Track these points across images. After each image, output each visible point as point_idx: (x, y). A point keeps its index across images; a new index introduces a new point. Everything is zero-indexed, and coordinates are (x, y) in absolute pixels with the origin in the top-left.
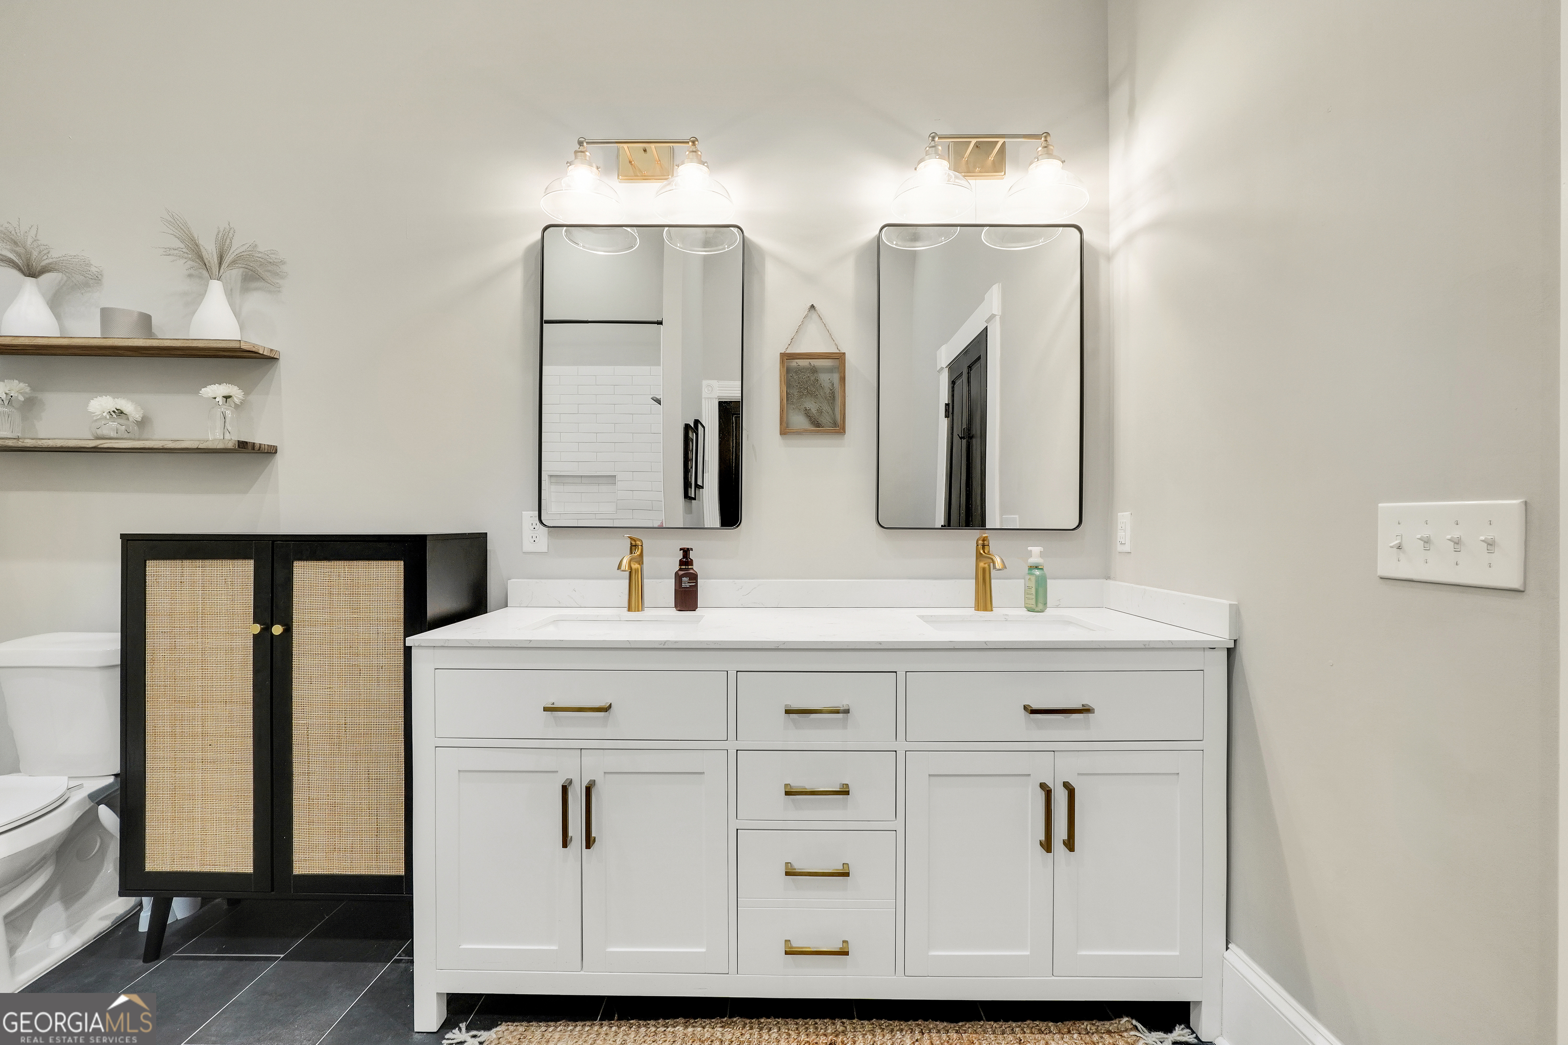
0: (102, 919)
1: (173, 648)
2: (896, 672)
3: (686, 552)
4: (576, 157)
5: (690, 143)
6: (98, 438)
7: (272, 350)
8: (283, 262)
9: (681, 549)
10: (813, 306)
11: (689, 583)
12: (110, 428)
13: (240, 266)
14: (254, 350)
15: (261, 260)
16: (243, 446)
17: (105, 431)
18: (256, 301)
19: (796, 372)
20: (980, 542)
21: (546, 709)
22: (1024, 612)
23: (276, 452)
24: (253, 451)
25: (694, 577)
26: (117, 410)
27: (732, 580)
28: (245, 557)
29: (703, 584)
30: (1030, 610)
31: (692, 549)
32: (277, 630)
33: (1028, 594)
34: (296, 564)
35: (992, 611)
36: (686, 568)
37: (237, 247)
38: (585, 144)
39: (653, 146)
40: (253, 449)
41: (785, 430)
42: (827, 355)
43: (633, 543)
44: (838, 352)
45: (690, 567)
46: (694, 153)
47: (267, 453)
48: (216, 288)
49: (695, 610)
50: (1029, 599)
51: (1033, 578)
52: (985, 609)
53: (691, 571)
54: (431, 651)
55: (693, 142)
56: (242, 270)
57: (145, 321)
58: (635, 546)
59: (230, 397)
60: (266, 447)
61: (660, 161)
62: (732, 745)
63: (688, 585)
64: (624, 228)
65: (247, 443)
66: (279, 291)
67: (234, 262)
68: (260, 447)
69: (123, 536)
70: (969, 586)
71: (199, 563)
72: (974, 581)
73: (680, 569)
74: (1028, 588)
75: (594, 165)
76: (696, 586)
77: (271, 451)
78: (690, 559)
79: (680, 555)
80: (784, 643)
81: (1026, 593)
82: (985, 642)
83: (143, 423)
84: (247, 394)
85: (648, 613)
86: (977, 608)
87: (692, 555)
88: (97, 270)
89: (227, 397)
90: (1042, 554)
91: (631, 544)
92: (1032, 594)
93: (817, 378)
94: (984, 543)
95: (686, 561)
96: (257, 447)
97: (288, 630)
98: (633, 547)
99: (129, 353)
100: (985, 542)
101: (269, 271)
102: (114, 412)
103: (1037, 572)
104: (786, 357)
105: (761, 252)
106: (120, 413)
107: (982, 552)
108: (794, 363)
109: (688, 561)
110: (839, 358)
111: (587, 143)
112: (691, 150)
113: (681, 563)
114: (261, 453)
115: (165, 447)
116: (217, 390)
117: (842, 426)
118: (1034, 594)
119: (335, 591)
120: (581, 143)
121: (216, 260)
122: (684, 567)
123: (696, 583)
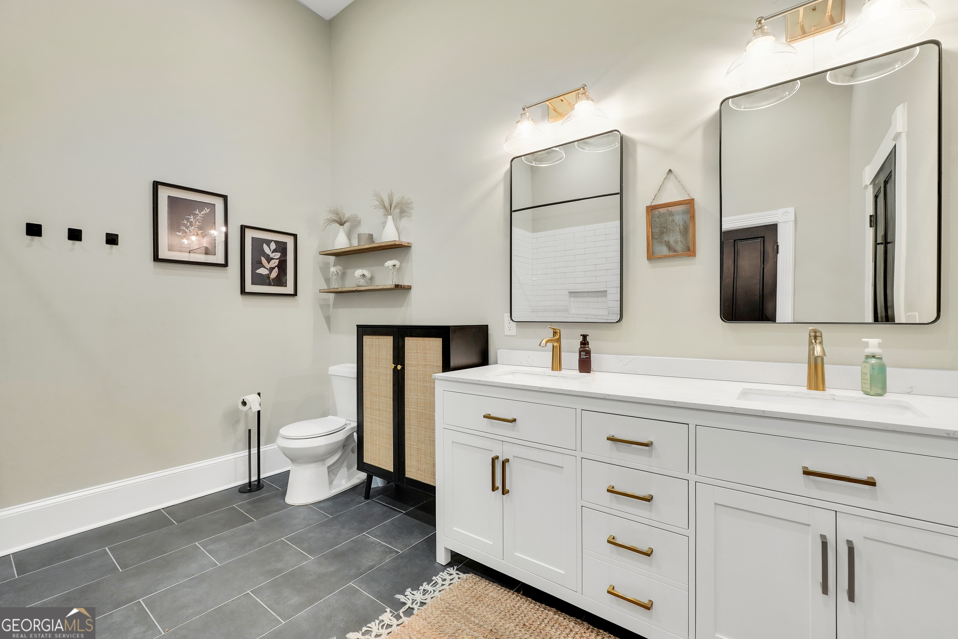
0: (358, 478)
1: (371, 372)
2: (688, 424)
3: (585, 337)
4: (521, 118)
5: (582, 89)
6: (358, 286)
7: (408, 243)
8: (412, 203)
9: (581, 335)
10: (670, 171)
11: (585, 355)
12: (362, 282)
13: (399, 207)
14: (401, 244)
15: (404, 203)
16: (397, 286)
17: (361, 284)
18: (404, 222)
19: (658, 217)
20: (813, 334)
21: (485, 417)
22: (860, 394)
23: (411, 289)
24: (401, 289)
25: (588, 353)
26: (363, 274)
27: (615, 356)
28: (391, 336)
29: (594, 357)
30: (867, 393)
31: (588, 335)
32: (399, 367)
33: (864, 379)
34: (406, 338)
35: (824, 390)
36: (584, 347)
37: (395, 200)
38: (526, 109)
39: (565, 96)
40: (401, 287)
41: (651, 256)
42: (680, 202)
43: (555, 331)
44: (690, 198)
45: (586, 346)
46: (584, 94)
47: (407, 289)
48: (390, 218)
49: (590, 373)
50: (865, 383)
51: (868, 366)
52: (817, 388)
53: (587, 349)
54: (442, 382)
55: (583, 88)
56: (399, 209)
57: (371, 236)
58: (556, 333)
59: (395, 265)
60: (407, 286)
61: (570, 104)
62: (579, 454)
63: (585, 357)
64: (552, 149)
65: (398, 285)
66: (411, 216)
67: (396, 207)
68: (404, 287)
69: (357, 326)
70: (803, 370)
71: (377, 337)
72: (807, 365)
73: (581, 347)
74: (863, 374)
75: (531, 119)
76: (590, 358)
77: (409, 288)
78: (587, 341)
79: (581, 339)
80: (609, 395)
81: (863, 379)
82: (763, 411)
83: (372, 279)
84: (401, 263)
85: (563, 372)
86: (808, 388)
87: (588, 339)
88: (359, 219)
89: (394, 266)
90: (880, 346)
91: (554, 331)
92: (867, 380)
93: (673, 219)
94: (815, 335)
95: (584, 342)
96: (403, 286)
97: (403, 368)
98: (555, 333)
99: (367, 251)
100: (817, 334)
101: (408, 208)
102: (362, 275)
103: (873, 361)
104: (651, 209)
105: (634, 143)
106: (364, 276)
107: (813, 341)
108: (656, 212)
109: (585, 343)
110: (690, 203)
111: (527, 108)
112: (582, 93)
113: (582, 343)
114: (405, 289)
115: (374, 289)
116: (389, 263)
117: (692, 250)
118: (869, 379)
119: (419, 351)
120: (524, 109)
121: (389, 208)
122: (583, 346)
123: (590, 356)
